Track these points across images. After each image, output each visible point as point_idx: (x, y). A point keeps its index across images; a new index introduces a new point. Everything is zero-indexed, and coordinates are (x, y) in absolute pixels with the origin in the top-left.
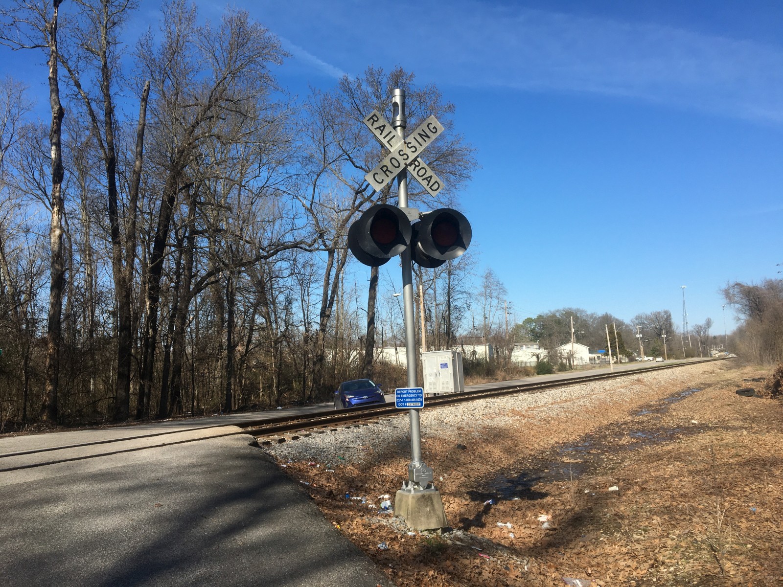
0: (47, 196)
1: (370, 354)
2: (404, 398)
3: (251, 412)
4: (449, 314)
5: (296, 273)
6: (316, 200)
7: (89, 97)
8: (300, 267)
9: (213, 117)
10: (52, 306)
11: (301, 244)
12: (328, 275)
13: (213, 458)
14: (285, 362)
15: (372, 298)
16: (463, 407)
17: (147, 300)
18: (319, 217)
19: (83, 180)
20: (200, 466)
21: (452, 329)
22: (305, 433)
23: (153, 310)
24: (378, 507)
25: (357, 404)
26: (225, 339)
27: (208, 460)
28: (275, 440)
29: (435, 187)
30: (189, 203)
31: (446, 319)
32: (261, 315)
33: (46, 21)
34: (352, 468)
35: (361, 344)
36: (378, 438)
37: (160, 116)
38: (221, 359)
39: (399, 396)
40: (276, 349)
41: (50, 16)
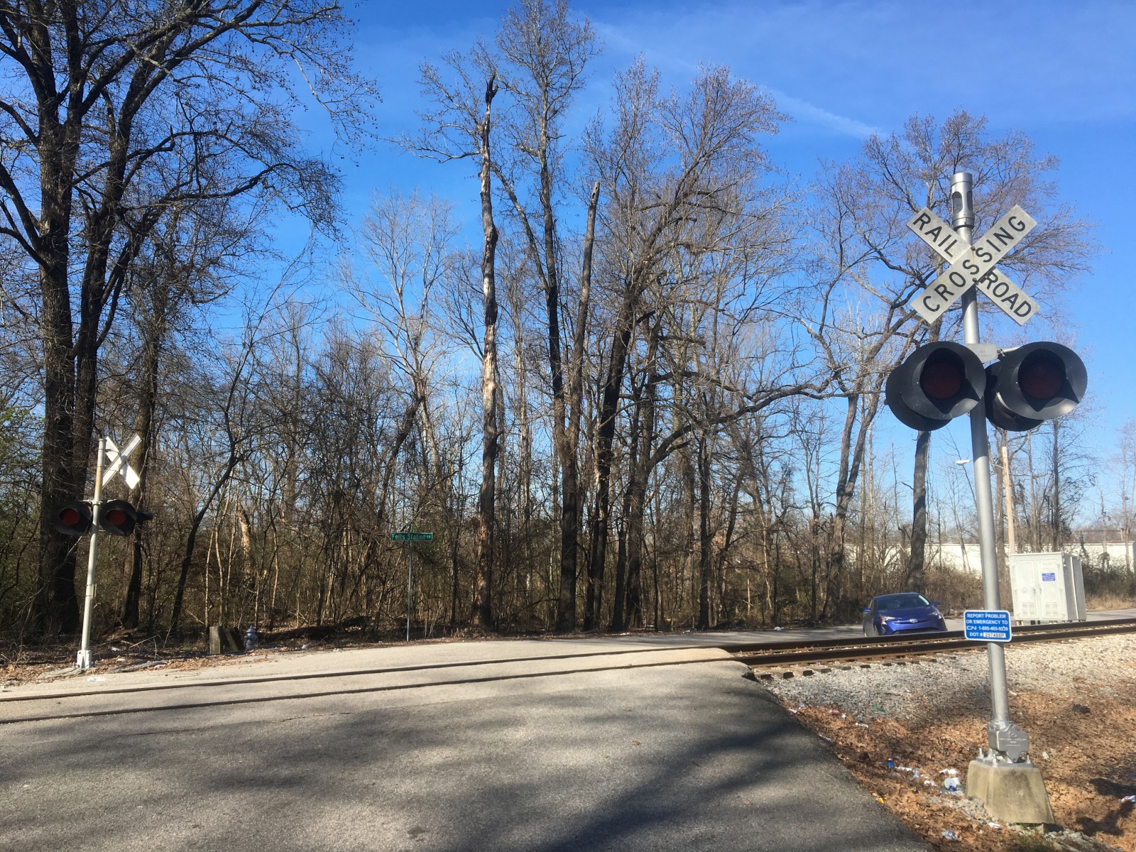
0: (475, 340)
1: (918, 553)
2: (978, 625)
3: (736, 631)
4: (1057, 493)
5: (798, 431)
6: (829, 322)
7: (527, 211)
8: (804, 422)
9: (681, 219)
10: (485, 480)
11: (806, 388)
12: (848, 433)
13: (697, 690)
14: (784, 561)
15: (921, 467)
16: (1083, 646)
17: (596, 471)
18: (834, 348)
19: (517, 316)
20: (681, 698)
21: (1063, 517)
22: (821, 667)
23: (604, 485)
24: (939, 785)
25: (901, 631)
26: (696, 526)
27: (690, 692)
28: (778, 674)
29: (1024, 309)
30: (649, 339)
31: (1053, 501)
32: (746, 491)
33: (476, 122)
34: (896, 724)
35: (904, 538)
36: (936, 684)
37: (612, 226)
38: (692, 553)
39: (970, 621)
40: (770, 541)
41: (481, 115)
